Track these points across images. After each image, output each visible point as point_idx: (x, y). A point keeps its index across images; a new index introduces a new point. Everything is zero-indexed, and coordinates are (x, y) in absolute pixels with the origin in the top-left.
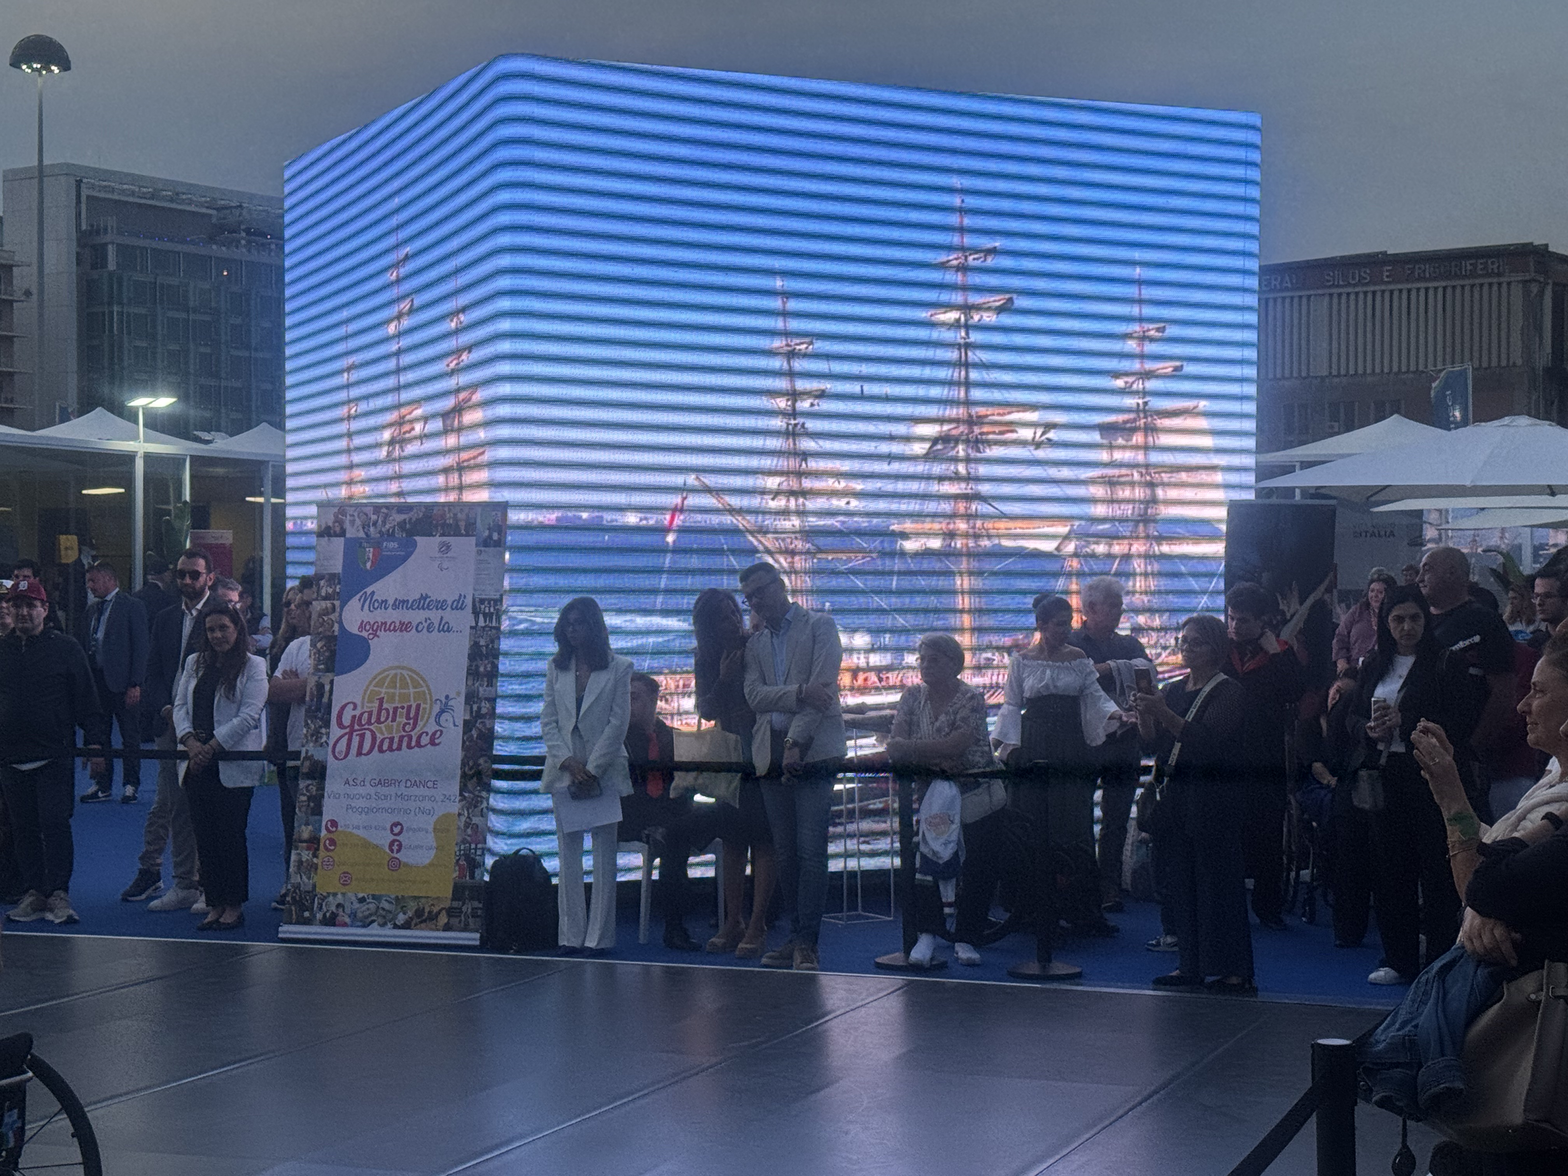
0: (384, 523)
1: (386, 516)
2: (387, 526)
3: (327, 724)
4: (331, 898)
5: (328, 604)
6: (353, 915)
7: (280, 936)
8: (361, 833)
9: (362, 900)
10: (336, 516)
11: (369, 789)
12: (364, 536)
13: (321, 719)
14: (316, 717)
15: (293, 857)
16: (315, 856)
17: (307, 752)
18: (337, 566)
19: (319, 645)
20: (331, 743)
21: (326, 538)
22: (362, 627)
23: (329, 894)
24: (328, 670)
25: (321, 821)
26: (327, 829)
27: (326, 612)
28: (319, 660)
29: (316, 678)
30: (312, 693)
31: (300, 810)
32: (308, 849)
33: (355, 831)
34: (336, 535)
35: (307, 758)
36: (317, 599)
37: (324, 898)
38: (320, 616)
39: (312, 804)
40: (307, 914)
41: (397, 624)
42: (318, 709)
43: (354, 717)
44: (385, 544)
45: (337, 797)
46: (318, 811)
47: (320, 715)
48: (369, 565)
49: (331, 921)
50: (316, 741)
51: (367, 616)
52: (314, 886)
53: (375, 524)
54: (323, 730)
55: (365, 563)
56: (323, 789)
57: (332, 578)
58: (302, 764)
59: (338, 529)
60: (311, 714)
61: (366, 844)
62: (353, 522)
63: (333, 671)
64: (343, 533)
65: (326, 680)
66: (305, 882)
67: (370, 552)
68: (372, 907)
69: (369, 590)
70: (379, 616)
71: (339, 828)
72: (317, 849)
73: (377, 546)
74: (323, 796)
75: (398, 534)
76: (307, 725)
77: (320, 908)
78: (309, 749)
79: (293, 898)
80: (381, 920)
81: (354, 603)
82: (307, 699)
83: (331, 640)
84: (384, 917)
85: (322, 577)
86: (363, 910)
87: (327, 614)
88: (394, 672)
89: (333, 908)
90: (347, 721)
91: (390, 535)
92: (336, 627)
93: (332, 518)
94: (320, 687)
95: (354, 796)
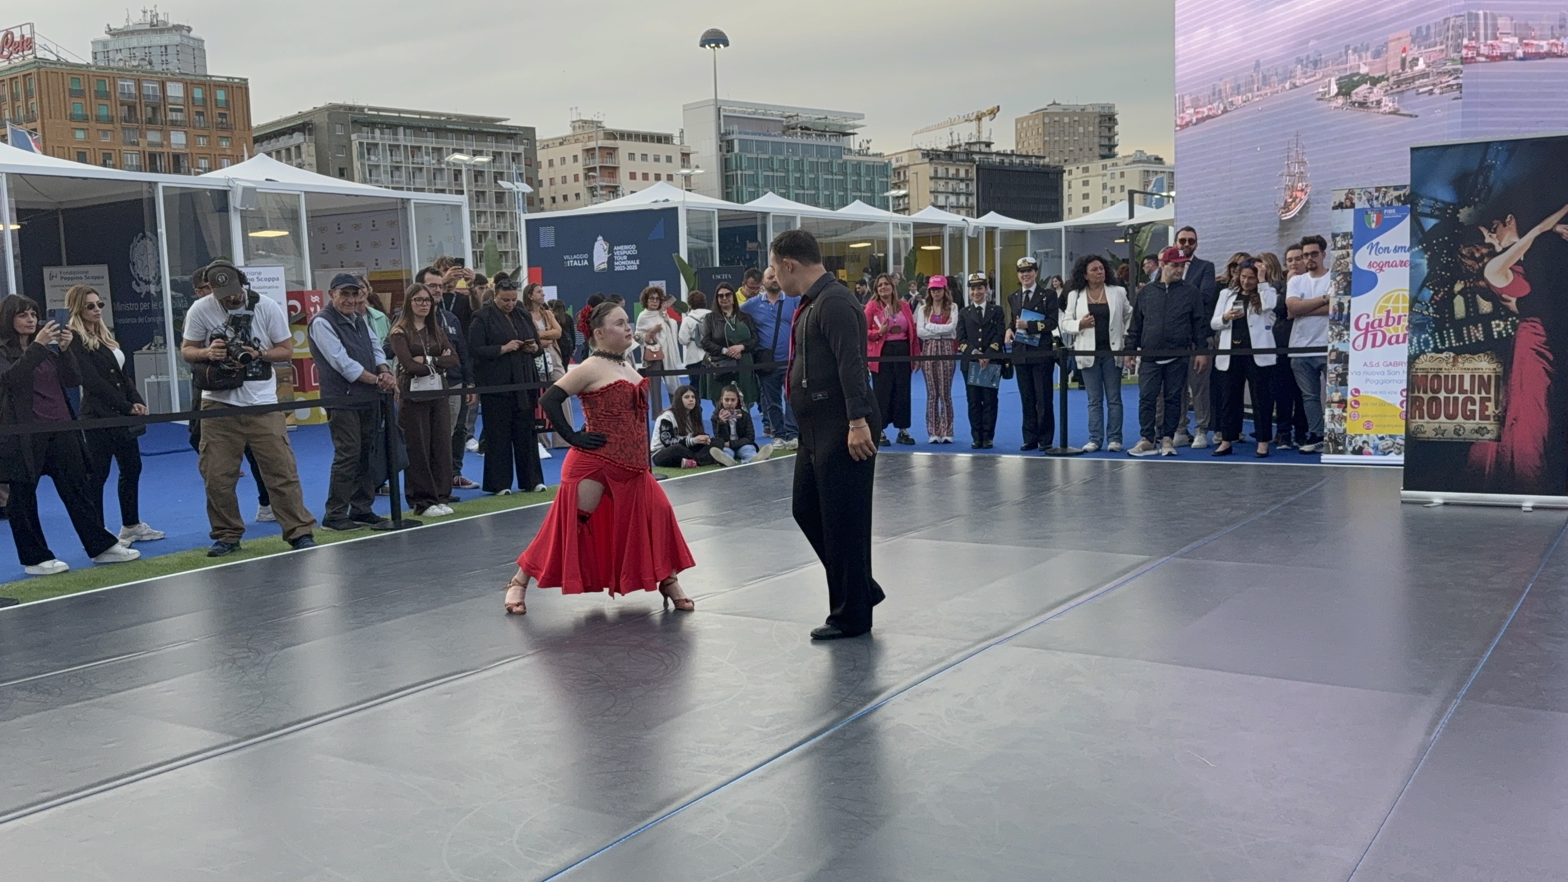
0: (1384, 197)
1: (1385, 193)
2: (1387, 199)
3: (1347, 328)
4: (1358, 438)
5: (1344, 252)
6: (1376, 448)
7: (1322, 461)
8: (1378, 396)
9: (1382, 438)
10: (1347, 195)
11: (1382, 368)
12: (1369, 206)
13: (1344, 325)
14: (1339, 324)
15: (1327, 412)
16: (1344, 411)
17: (1333, 346)
18: (1349, 227)
19: (1338, 278)
20: (1351, 340)
21: (1339, 211)
22: (1370, 265)
23: (1356, 435)
24: (1346, 294)
25: (1347, 390)
26: (1352, 394)
27: (1343, 257)
28: (1338, 288)
29: (1338, 299)
30: (1334, 310)
31: (1330, 382)
32: (1339, 407)
33: (1373, 395)
34: (1347, 207)
35: (1333, 350)
36: (1334, 249)
37: (1353, 438)
38: (1338, 260)
39: (1340, 379)
40: (1340, 448)
41: (1398, 262)
42: (1340, 319)
43: (1368, 324)
44: (1385, 211)
45: (1357, 373)
46: (1344, 383)
47: (1342, 323)
48: (1373, 226)
49: (1359, 451)
50: (1340, 339)
51: (1374, 258)
52: (1345, 431)
53: (1377, 198)
54: (1345, 332)
55: (1370, 224)
56: (1347, 369)
57: (1345, 235)
58: (1330, 354)
59: (1348, 204)
60: (1334, 322)
61: (1383, 404)
62: (1360, 199)
63: (1350, 294)
64: (1352, 206)
65: (1345, 300)
66: (1338, 428)
67: (1374, 217)
68: (1390, 443)
69: (1374, 241)
70: (1384, 257)
71: (1361, 394)
72: (1346, 407)
73: (1380, 212)
74: (1347, 374)
75: (1395, 204)
76: (1331, 329)
77: (1351, 444)
78: (1336, 344)
79: (1330, 438)
80: (1396, 451)
81: (1364, 250)
82: (1331, 312)
83: (1347, 275)
84: (1399, 449)
85: (1338, 235)
86: (1382, 444)
87: (1344, 258)
88: (1396, 293)
89: (1360, 444)
90: (1362, 325)
91: (1390, 205)
92: (1351, 267)
93: (1344, 197)
94: (1340, 305)
95: (1372, 373)
